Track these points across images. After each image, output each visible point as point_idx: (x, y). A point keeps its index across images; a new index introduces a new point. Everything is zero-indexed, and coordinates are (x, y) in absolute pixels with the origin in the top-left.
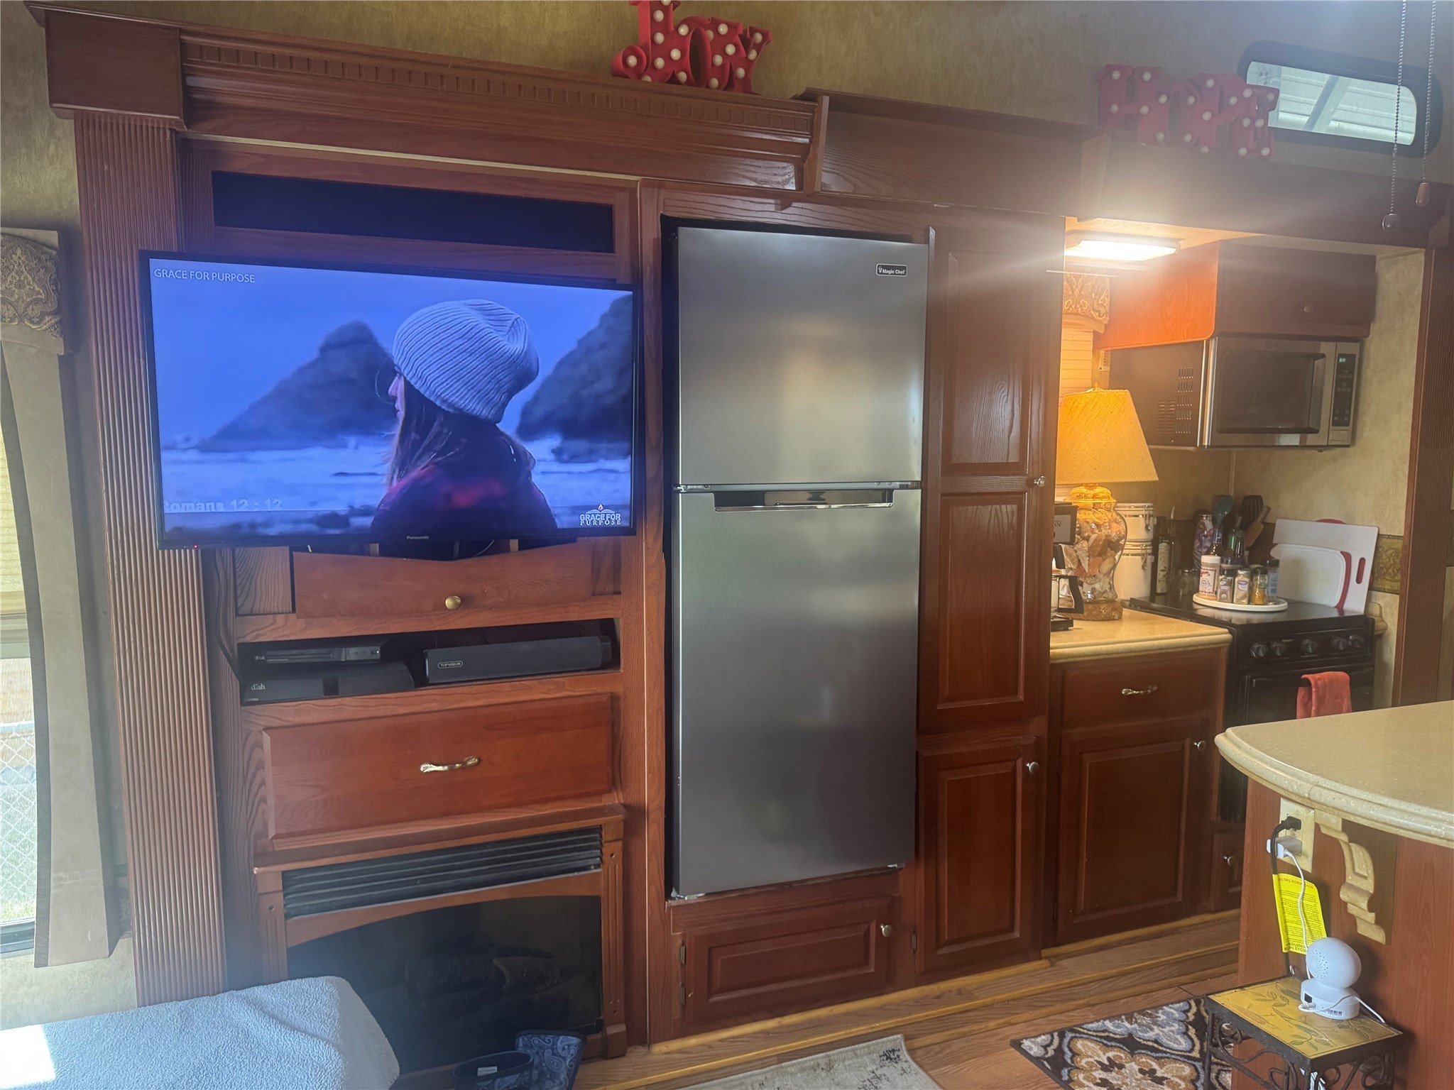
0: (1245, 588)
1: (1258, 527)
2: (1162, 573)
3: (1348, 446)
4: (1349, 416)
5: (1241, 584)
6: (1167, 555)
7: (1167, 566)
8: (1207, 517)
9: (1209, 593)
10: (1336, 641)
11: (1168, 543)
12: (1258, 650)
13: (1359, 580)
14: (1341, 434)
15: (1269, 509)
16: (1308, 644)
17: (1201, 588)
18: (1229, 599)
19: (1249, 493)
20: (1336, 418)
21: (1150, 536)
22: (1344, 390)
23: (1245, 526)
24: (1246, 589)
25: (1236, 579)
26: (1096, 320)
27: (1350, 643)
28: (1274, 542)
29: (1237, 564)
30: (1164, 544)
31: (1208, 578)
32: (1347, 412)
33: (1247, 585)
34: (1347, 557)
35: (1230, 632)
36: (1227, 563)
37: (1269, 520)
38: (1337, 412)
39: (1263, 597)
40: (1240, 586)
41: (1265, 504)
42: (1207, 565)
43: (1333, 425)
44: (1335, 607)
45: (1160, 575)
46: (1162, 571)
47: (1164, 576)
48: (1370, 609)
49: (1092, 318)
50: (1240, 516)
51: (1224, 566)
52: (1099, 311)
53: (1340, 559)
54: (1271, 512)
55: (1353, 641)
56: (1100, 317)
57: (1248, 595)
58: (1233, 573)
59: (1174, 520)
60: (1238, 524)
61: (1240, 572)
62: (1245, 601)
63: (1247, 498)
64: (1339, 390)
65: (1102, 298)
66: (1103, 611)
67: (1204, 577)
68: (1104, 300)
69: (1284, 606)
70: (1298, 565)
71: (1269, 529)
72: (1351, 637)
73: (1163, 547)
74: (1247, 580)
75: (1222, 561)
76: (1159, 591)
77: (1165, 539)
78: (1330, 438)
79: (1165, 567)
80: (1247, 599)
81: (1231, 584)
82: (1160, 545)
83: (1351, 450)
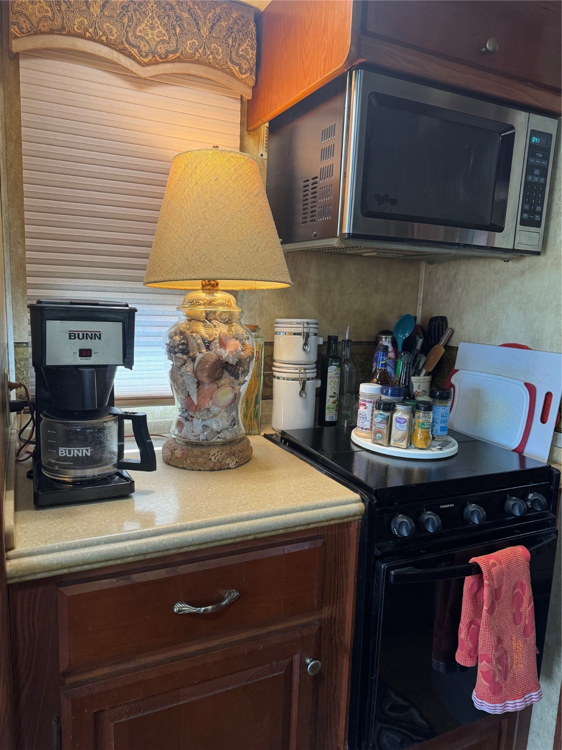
0: (405, 427)
1: (439, 350)
2: (332, 400)
3: (538, 254)
4: (541, 214)
5: (400, 423)
6: (337, 380)
7: (337, 391)
8: (386, 338)
9: (366, 429)
10: (512, 503)
11: (338, 366)
12: (402, 526)
13: (544, 420)
14: (528, 238)
15: (453, 331)
16: (473, 512)
17: (359, 422)
18: (386, 440)
19: (435, 315)
20: (525, 216)
21: (313, 357)
22: (536, 179)
23: (426, 350)
24: (405, 429)
25: (395, 416)
26: (237, 79)
27: (529, 504)
28: (456, 368)
29: (399, 396)
30: (333, 367)
31: (365, 411)
32: (538, 208)
33: (406, 424)
34: (531, 389)
35: (363, 501)
36: (386, 394)
37: (452, 344)
38: (526, 207)
39: (426, 439)
40: (398, 424)
41: (450, 326)
42: (365, 395)
43: (521, 224)
44: (514, 451)
45: (330, 402)
46: (330, 397)
47: (334, 403)
48: (555, 455)
49: (232, 74)
50: (421, 338)
51: (384, 397)
52: (239, 65)
53: (523, 392)
54: (455, 334)
55: (533, 502)
56: (241, 73)
57: (407, 437)
58: (389, 408)
59: (349, 341)
60: (419, 347)
61: (399, 407)
62: (404, 444)
63: (434, 320)
64: (530, 178)
65: (243, 48)
66: (213, 458)
67: (361, 409)
68: (245, 50)
69: (452, 449)
70: (477, 396)
71: (451, 352)
72: (530, 496)
73: (332, 371)
74: (406, 417)
75: (382, 392)
76: (327, 419)
77: (336, 362)
78: (517, 241)
79: (334, 393)
80: (406, 441)
81: (389, 421)
82: (329, 368)
83: (541, 258)
